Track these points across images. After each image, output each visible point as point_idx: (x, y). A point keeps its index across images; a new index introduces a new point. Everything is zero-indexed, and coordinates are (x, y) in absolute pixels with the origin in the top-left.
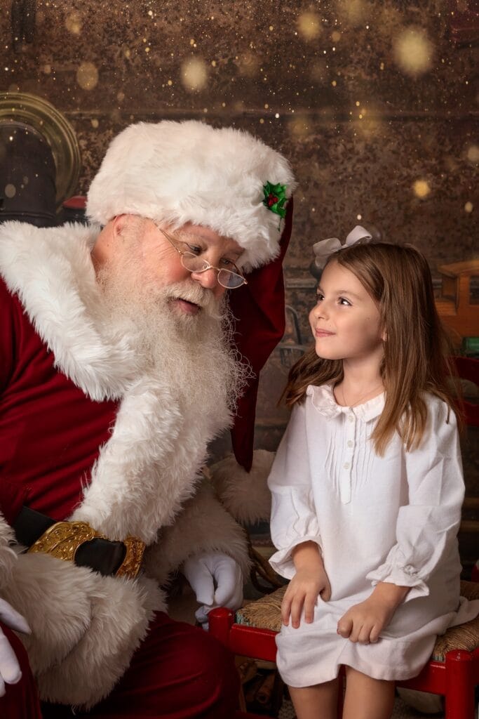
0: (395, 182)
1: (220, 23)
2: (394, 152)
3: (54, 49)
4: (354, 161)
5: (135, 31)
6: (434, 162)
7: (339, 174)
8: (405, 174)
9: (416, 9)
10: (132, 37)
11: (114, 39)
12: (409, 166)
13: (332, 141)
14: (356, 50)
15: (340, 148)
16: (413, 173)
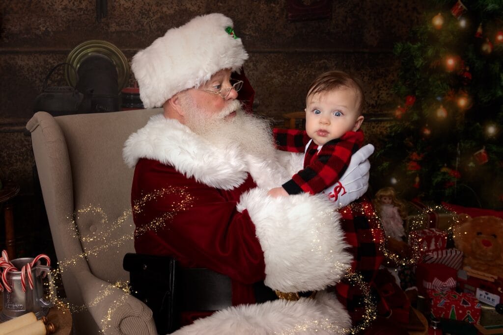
1: (191, 10)
2: (265, 67)
3: (116, 20)
4: (248, 71)
5: (153, 13)
6: (281, 71)
8: (269, 76)
9: (274, 5)
10: (152, 15)
11: (144, 16)
12: (271, 73)
14: (249, 22)
16: (272, 75)
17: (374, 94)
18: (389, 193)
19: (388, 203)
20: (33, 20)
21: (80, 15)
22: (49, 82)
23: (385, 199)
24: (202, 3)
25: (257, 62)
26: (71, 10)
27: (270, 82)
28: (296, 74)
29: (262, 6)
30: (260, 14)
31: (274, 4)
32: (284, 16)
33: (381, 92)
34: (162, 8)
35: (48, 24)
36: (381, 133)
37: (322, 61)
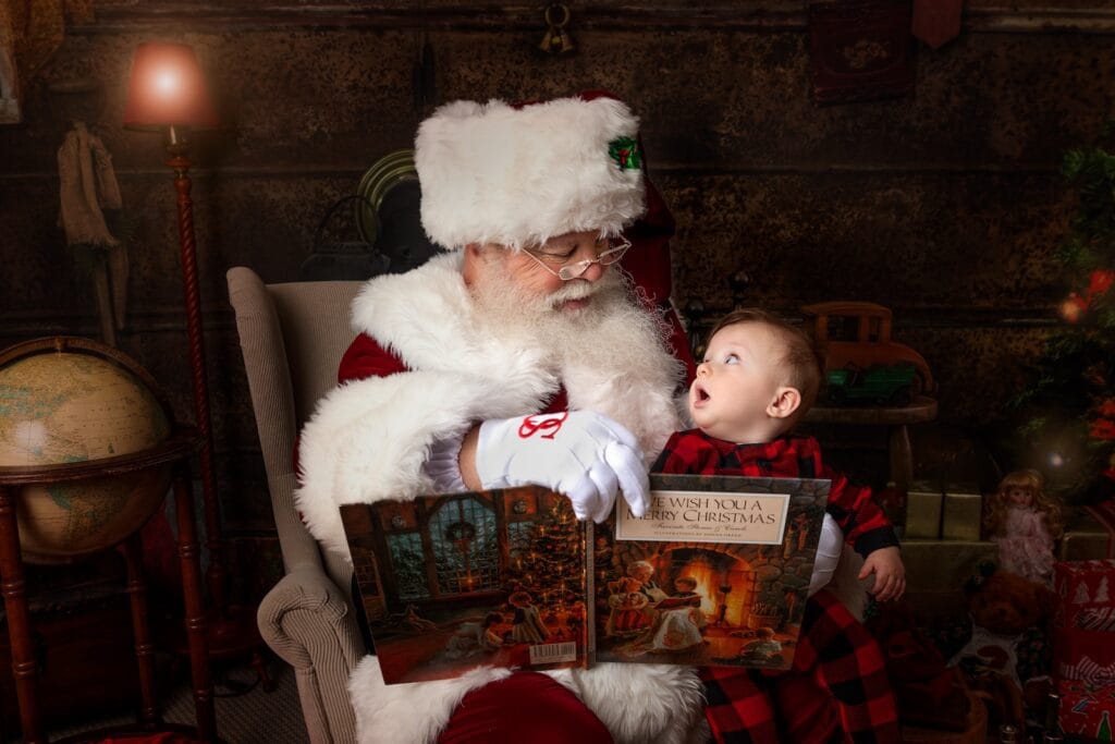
0: (761, 230)
1: (604, 83)
2: (761, 203)
4: (725, 212)
5: (526, 92)
6: (797, 212)
7: (711, 224)
8: (771, 223)
9: (782, 70)
12: (775, 216)
13: (705, 193)
14: (728, 108)
15: (713, 199)
16: (778, 222)
17: (1012, 266)
18: (1026, 482)
19: (1023, 502)
20: (295, 111)
21: (383, 100)
22: (326, 232)
23: (1017, 494)
24: (626, 68)
25: (744, 192)
26: (365, 90)
27: (773, 237)
28: (831, 220)
29: (755, 73)
30: (752, 89)
31: (784, 67)
32: (806, 94)
33: (1029, 260)
34: (543, 82)
35: (322, 118)
36: (1028, 353)
37: (891, 192)
